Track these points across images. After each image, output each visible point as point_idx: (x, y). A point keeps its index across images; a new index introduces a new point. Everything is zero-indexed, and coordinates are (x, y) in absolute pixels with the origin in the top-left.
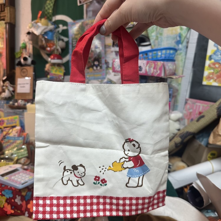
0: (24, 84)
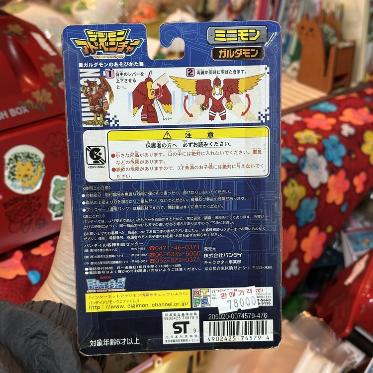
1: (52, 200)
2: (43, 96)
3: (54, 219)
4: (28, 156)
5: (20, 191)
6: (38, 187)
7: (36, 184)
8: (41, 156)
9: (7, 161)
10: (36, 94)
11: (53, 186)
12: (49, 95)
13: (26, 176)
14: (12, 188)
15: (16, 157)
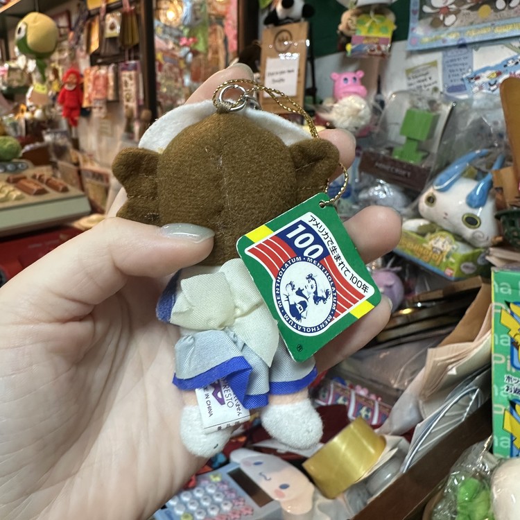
0: (282, 72)
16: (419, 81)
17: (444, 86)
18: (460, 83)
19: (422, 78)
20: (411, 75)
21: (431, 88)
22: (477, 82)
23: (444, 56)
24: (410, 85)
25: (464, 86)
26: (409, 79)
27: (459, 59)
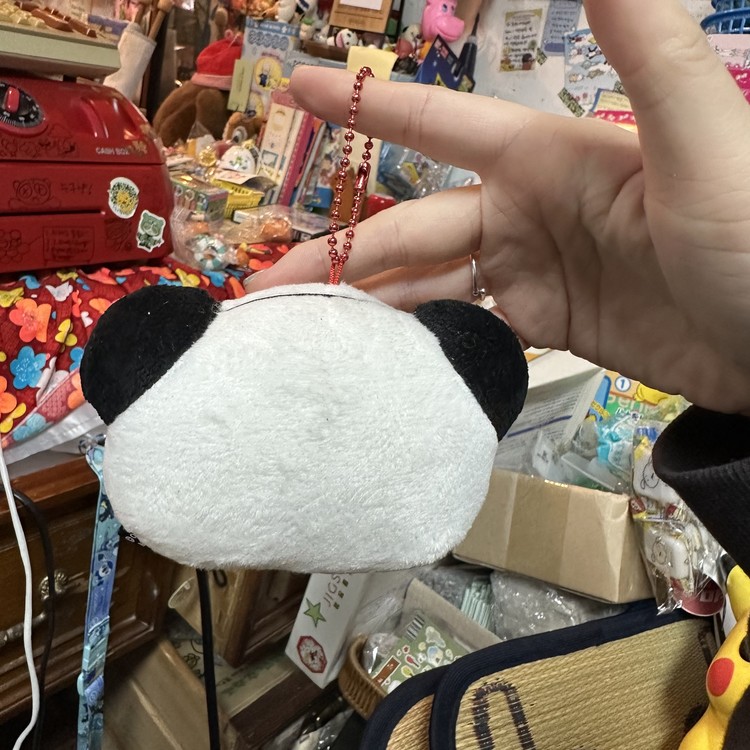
1: (140, 230)
2: (141, 147)
3: (140, 247)
4: (127, 188)
5: (118, 214)
6: (132, 215)
7: (130, 212)
8: (137, 191)
9: (112, 187)
10: (135, 143)
11: (142, 218)
12: (145, 147)
13: (124, 203)
14: (113, 210)
15: (119, 185)
16: (518, 30)
17: (543, 41)
18: (560, 41)
19: (521, 27)
20: (511, 20)
21: (529, 40)
22: (578, 44)
23: (551, 6)
24: (508, 32)
25: (563, 46)
26: (508, 25)
27: (566, 13)
